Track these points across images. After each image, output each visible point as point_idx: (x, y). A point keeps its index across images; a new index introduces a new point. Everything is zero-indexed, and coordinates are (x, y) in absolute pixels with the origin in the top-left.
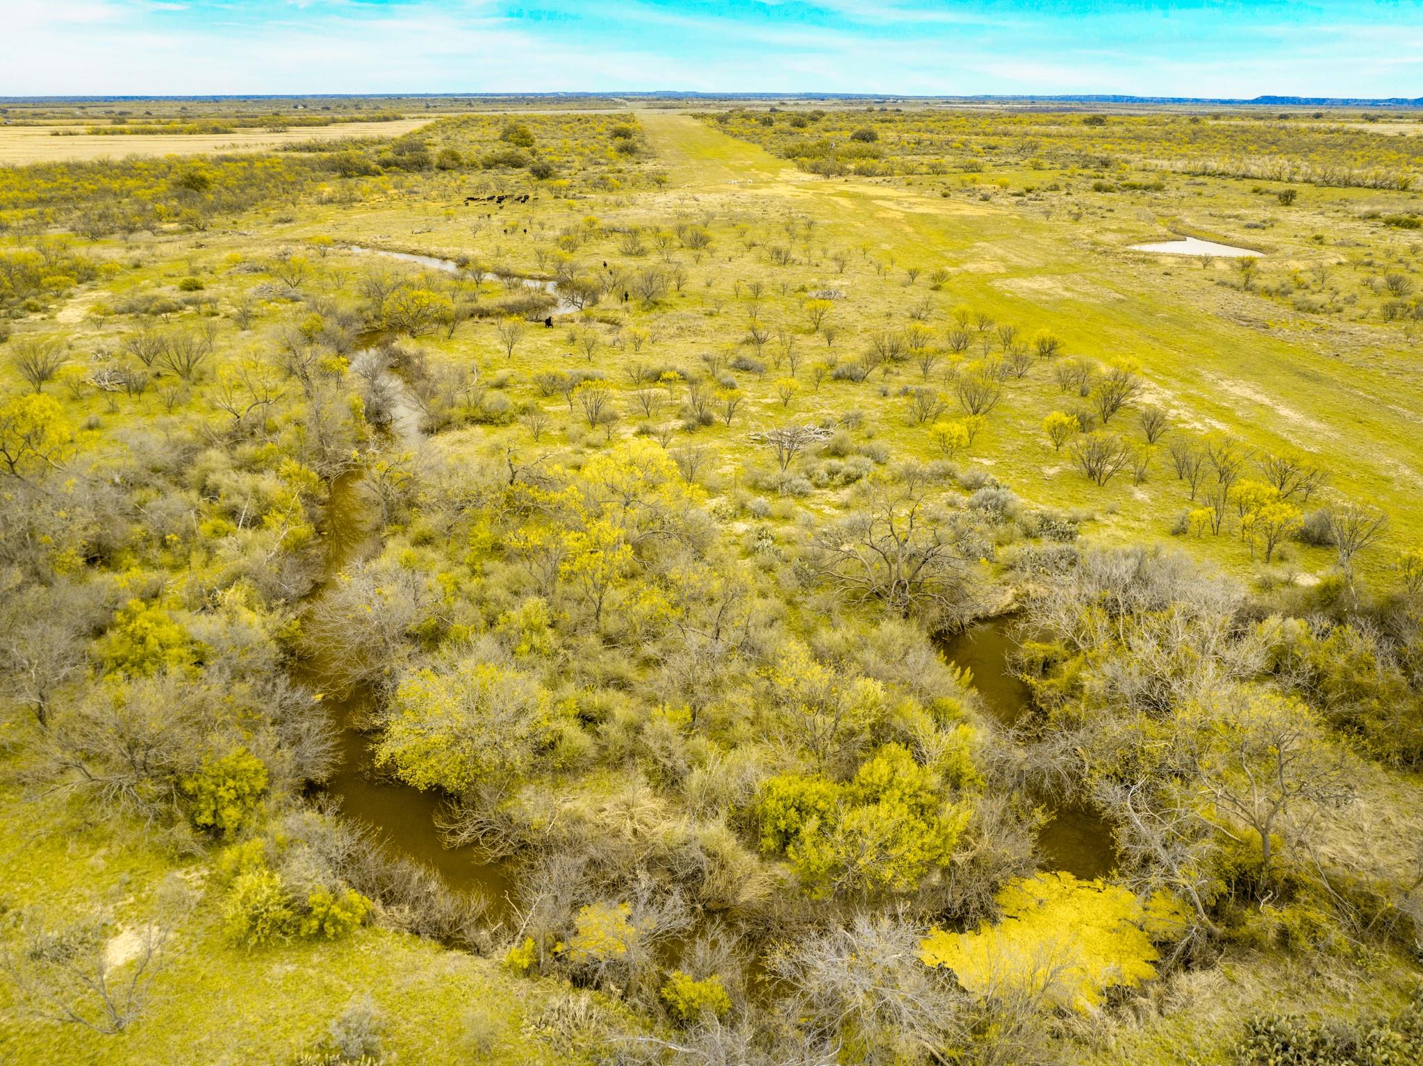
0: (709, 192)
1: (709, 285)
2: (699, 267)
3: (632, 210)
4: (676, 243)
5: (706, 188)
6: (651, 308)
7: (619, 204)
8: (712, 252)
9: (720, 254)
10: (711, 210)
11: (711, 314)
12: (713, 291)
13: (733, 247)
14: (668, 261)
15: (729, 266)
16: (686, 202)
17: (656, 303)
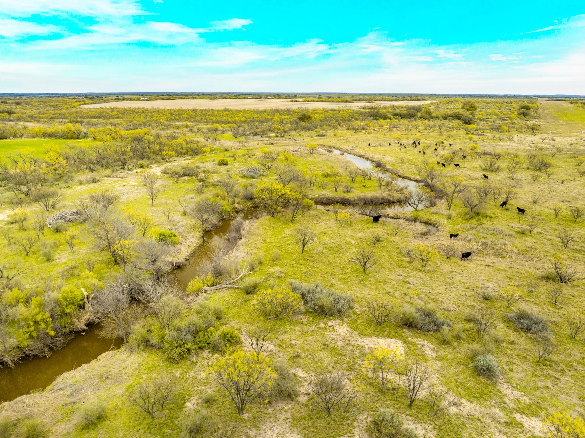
0: (564, 137)
1: (535, 202)
2: (534, 185)
3: (508, 143)
4: (525, 166)
5: (564, 134)
6: (472, 218)
7: (500, 140)
8: (549, 175)
9: (555, 177)
10: (561, 147)
11: (523, 233)
12: (537, 208)
13: (569, 172)
14: (512, 178)
15: (560, 187)
16: (546, 141)
17: (478, 214)
